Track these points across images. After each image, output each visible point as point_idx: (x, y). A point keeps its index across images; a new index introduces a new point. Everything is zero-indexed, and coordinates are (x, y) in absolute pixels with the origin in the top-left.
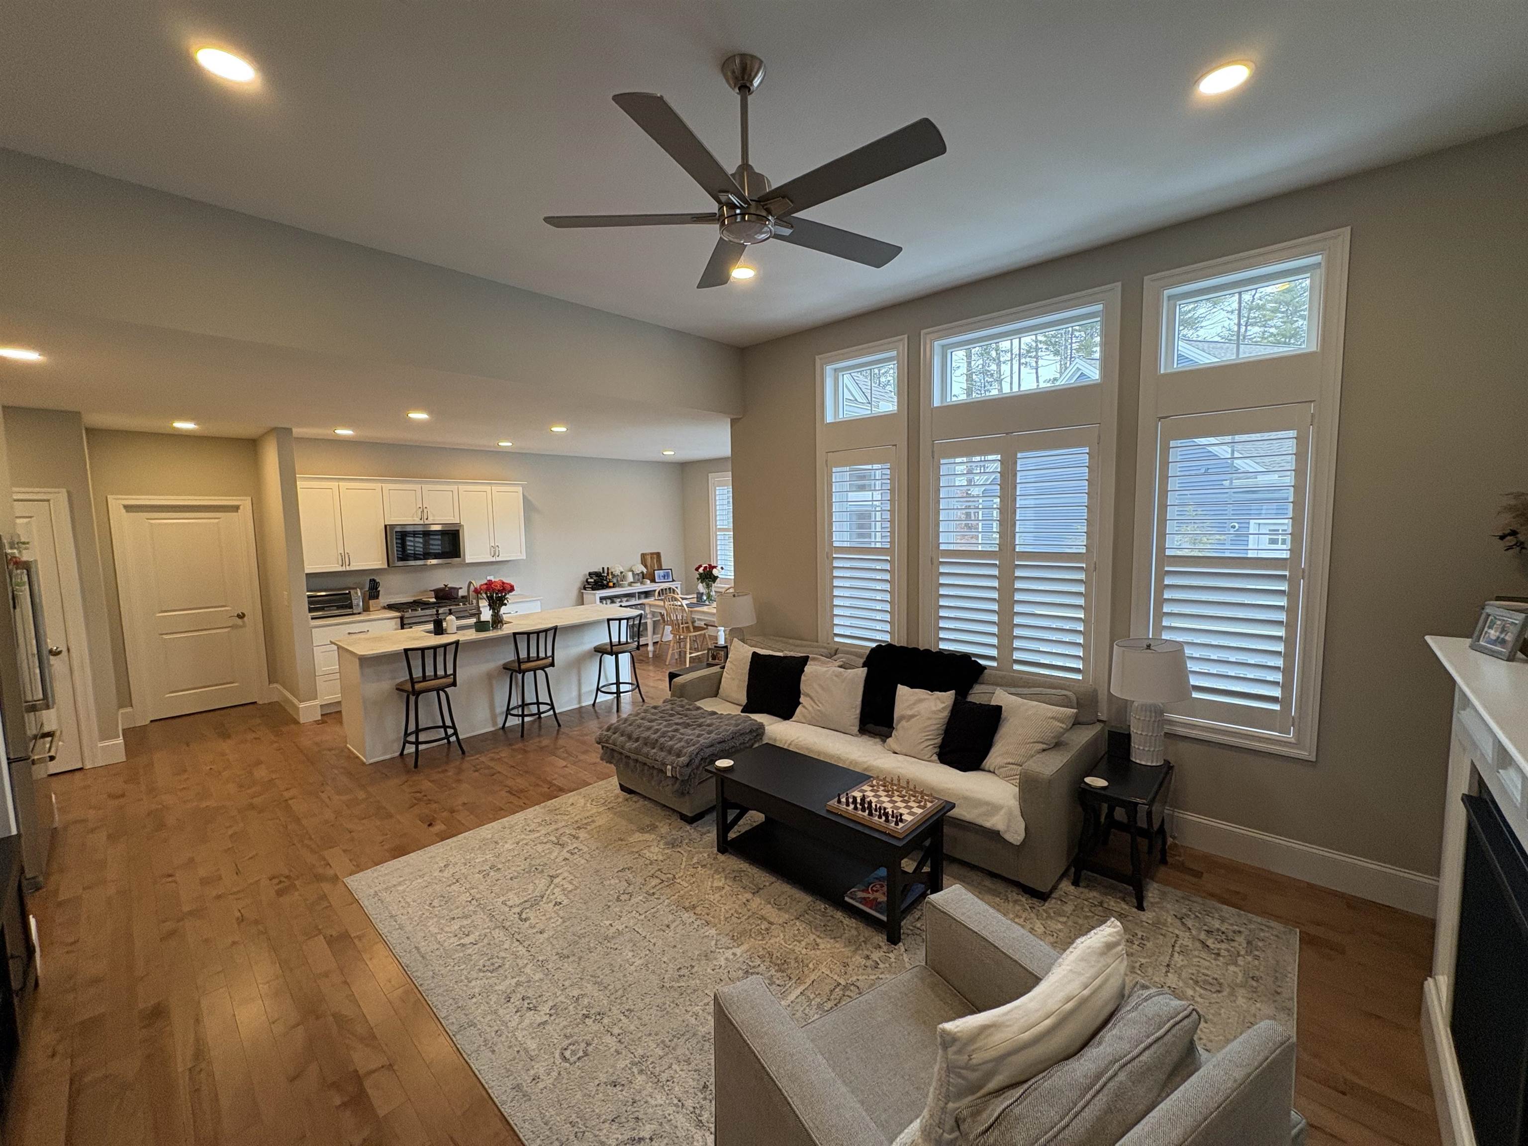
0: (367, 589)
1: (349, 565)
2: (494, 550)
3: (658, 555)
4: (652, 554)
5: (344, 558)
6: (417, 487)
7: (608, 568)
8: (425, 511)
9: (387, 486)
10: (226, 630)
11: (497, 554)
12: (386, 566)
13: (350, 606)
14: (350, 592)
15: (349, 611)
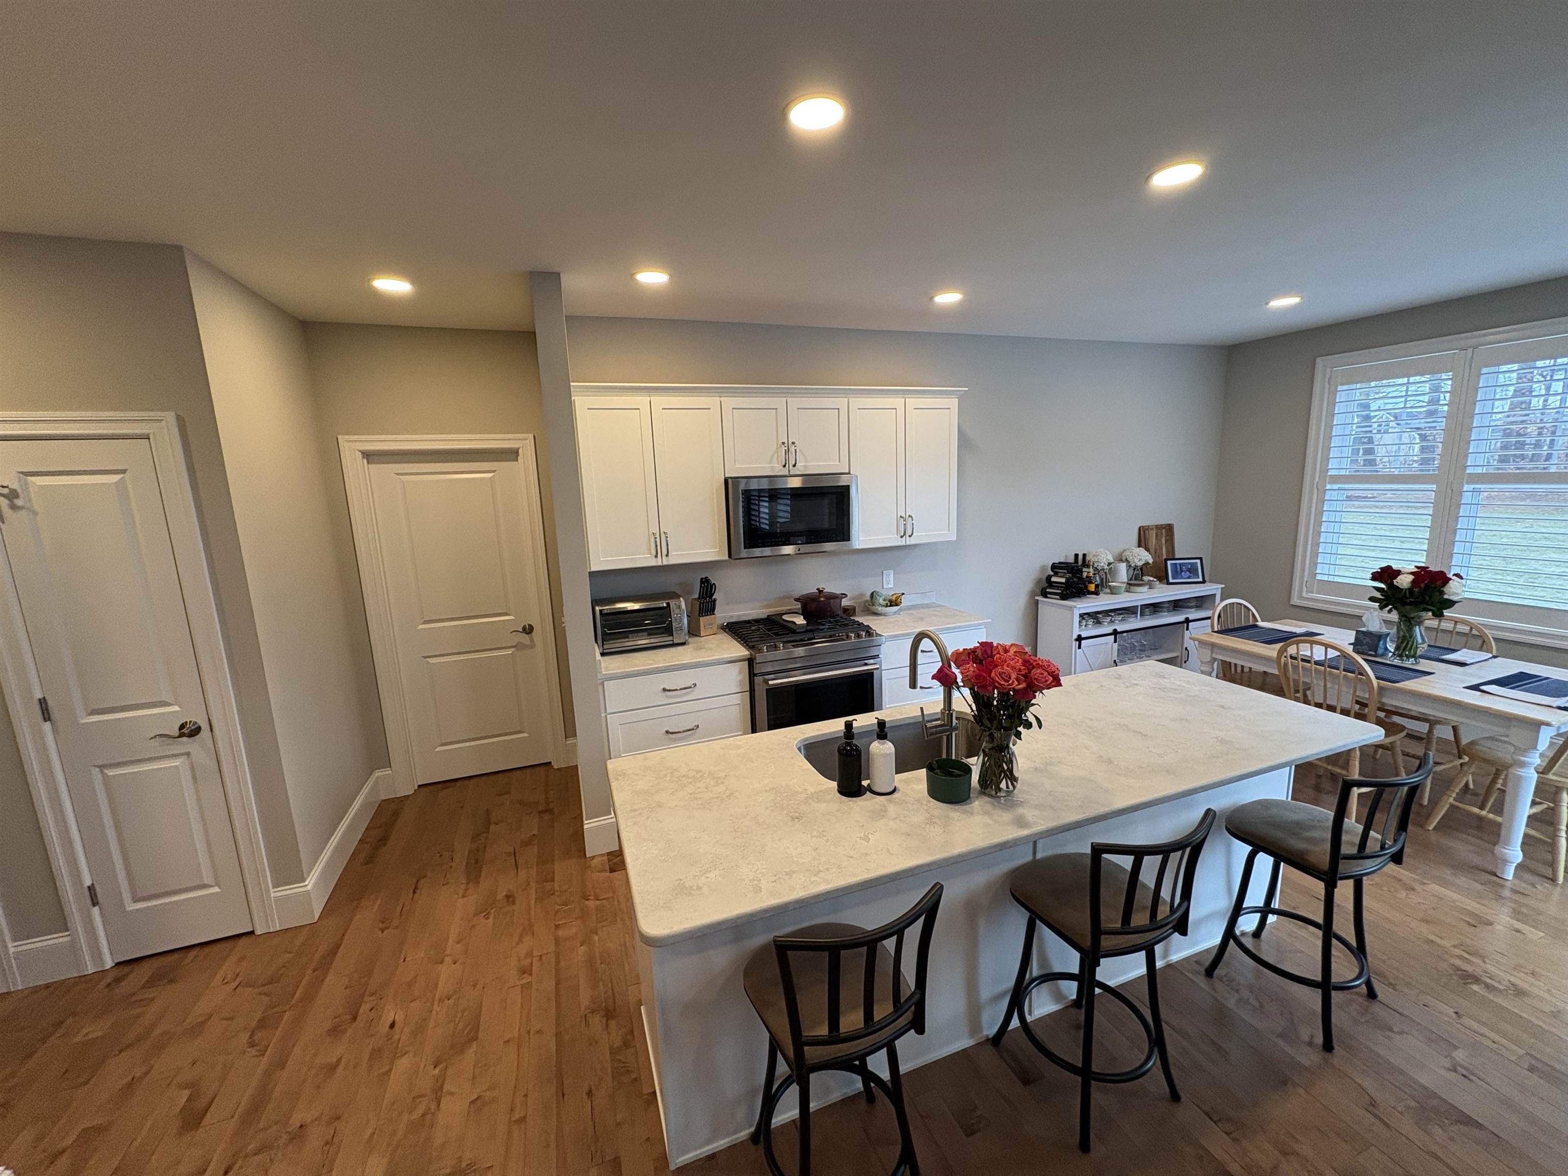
0: (696, 596)
1: (667, 555)
2: (905, 524)
3: (1169, 528)
4: (1159, 528)
5: (660, 544)
6: (778, 402)
7: (1084, 555)
8: (792, 449)
9: (729, 402)
10: (510, 652)
11: (909, 532)
12: (726, 557)
13: (669, 631)
14: (668, 604)
15: (667, 639)
